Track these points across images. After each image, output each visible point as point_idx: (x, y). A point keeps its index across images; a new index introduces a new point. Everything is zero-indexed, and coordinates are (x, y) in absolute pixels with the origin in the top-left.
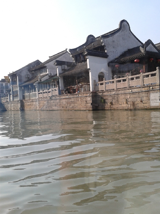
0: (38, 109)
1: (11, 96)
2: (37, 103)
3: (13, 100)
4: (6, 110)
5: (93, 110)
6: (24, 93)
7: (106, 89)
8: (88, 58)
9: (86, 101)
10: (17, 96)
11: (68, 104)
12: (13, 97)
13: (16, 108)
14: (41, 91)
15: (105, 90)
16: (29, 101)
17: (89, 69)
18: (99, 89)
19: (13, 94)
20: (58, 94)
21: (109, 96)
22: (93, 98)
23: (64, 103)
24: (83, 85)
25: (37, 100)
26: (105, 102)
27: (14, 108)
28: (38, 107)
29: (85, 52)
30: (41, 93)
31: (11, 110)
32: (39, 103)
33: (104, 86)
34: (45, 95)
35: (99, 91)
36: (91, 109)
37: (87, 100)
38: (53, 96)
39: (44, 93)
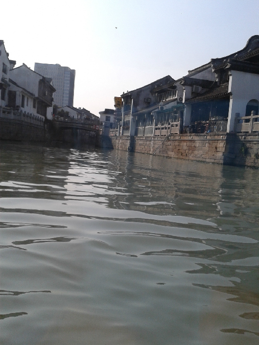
0: (151, 153)
1: (121, 127)
2: (152, 143)
3: (123, 135)
4: (113, 148)
5: (224, 164)
6: (137, 125)
7: (253, 131)
8: (231, 75)
9: (216, 148)
10: (128, 129)
11: (189, 150)
12: (124, 129)
13: (124, 147)
14: (159, 126)
15: (250, 132)
16: (142, 138)
17: (231, 94)
18: (241, 129)
19: (124, 126)
20: (178, 132)
21: (255, 142)
22: (227, 143)
23: (185, 148)
24: (217, 121)
25: (152, 138)
26: (247, 152)
27: (121, 147)
28: (152, 150)
29: (227, 65)
30: (159, 129)
31: (118, 149)
32: (154, 144)
33: (250, 123)
34: (164, 132)
35: (241, 132)
36: (222, 162)
37: (218, 146)
38: (172, 135)
39: (163, 128)
